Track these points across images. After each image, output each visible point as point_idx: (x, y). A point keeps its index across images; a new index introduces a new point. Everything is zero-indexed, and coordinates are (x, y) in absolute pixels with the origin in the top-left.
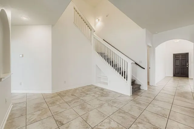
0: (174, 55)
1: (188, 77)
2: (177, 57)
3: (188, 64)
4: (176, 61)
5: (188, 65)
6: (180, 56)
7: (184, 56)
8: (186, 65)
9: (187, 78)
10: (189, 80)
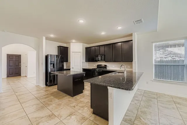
0: (8, 55)
1: (21, 75)
2: (11, 57)
3: (21, 64)
4: (9, 61)
5: (21, 66)
6: (14, 57)
7: (17, 57)
8: (19, 65)
9: (19, 76)
10: (22, 78)
